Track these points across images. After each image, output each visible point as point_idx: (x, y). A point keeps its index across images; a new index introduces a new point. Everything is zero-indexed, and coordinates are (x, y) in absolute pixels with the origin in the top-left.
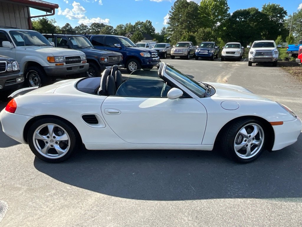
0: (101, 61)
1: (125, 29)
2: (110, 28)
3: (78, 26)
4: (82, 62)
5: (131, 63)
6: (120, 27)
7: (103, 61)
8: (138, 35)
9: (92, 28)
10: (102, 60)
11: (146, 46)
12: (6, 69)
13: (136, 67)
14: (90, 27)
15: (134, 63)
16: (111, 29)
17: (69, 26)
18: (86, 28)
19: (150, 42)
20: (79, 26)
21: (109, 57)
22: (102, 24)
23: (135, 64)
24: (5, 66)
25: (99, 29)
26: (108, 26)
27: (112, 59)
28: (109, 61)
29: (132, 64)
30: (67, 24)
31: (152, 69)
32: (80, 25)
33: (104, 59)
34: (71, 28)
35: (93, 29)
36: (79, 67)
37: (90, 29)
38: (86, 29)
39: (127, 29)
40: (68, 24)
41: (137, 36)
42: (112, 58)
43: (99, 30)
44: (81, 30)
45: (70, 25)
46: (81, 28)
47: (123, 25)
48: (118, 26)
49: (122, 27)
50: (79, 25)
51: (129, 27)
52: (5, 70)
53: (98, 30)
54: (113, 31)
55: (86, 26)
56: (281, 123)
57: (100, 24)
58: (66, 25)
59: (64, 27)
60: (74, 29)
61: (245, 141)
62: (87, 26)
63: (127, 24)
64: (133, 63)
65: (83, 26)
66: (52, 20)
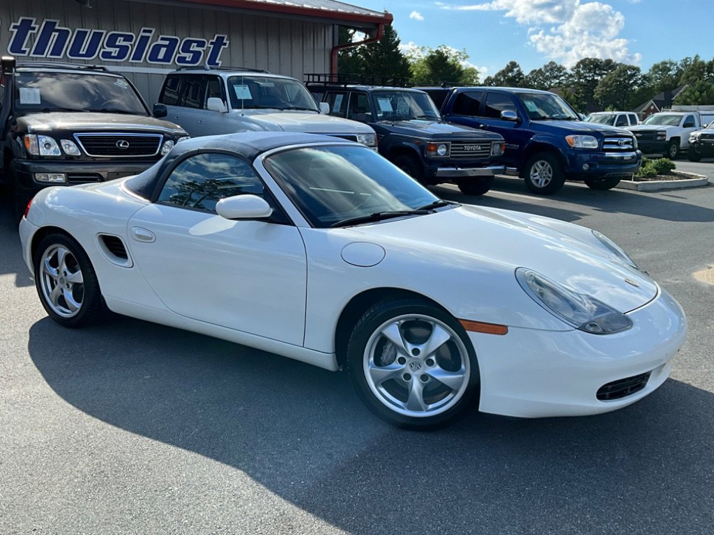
0: (428, 152)
1: (680, 72)
2: (629, 73)
3: (538, 69)
5: (539, 163)
6: (663, 68)
7: (433, 153)
8: (701, 92)
9: (578, 72)
10: (431, 150)
11: (682, 123)
12: (157, 152)
13: (551, 176)
14: (572, 70)
15: (546, 163)
16: (632, 76)
17: (516, 70)
18: (561, 72)
20: (541, 69)
21: (453, 142)
22: (609, 62)
23: (549, 166)
25: (598, 75)
26: (626, 66)
27: (463, 150)
28: (451, 153)
29: (540, 166)
30: (511, 63)
31: (617, 186)
32: (546, 67)
33: (436, 147)
34: (520, 73)
35: (579, 75)
37: (571, 76)
38: (561, 76)
39: (683, 75)
40: (513, 65)
41: (697, 93)
42: (463, 146)
43: (596, 78)
44: (547, 78)
45: (518, 66)
46: (548, 74)
47: (671, 64)
48: (656, 67)
49: (670, 70)
50: (542, 67)
51: (692, 70)
53: (593, 79)
54: (639, 82)
55: (560, 69)
57: (604, 60)
58: (508, 66)
59: (503, 71)
60: (527, 77)
62: (564, 69)
63: (686, 60)
64: (543, 164)
65: (552, 69)
66: (460, 53)
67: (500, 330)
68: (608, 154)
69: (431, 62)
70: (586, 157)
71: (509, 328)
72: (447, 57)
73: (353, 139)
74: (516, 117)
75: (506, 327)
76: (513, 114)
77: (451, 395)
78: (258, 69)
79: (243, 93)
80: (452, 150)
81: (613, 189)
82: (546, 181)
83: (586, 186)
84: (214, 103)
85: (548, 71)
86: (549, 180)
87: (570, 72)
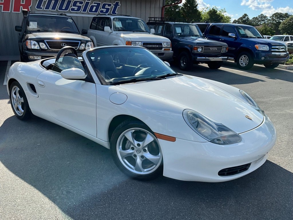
3: (256, 17)
4: (163, 49)
5: (243, 56)
7: (196, 51)
9: (273, 19)
10: (195, 50)
13: (248, 61)
15: (246, 56)
17: (246, 17)
20: (257, 17)
21: (205, 46)
22: (286, 14)
23: (247, 57)
25: (281, 20)
27: (209, 50)
28: (204, 51)
29: (244, 58)
30: (245, 14)
31: (278, 67)
32: (259, 16)
33: (197, 48)
34: (248, 19)
35: (273, 20)
37: (269, 20)
38: (265, 20)
40: (246, 15)
42: (209, 48)
43: (280, 21)
44: (259, 21)
45: (247, 16)
46: (260, 19)
50: (258, 16)
53: (279, 21)
55: (265, 17)
57: (284, 13)
58: (243, 16)
59: (241, 18)
60: (251, 20)
62: (267, 17)
64: (245, 57)
65: (261, 17)
66: (222, 10)
67: (173, 139)
68: (273, 53)
69: (210, 13)
70: (263, 54)
71: (176, 139)
72: (216, 12)
73: (161, 44)
74: (234, 36)
75: (175, 138)
76: (233, 35)
77: (154, 166)
79: (119, 25)
80: (204, 50)
81: (276, 68)
82: (246, 64)
83: (264, 66)
84: (107, 28)
85: (260, 18)
86: (247, 63)
87: (269, 18)
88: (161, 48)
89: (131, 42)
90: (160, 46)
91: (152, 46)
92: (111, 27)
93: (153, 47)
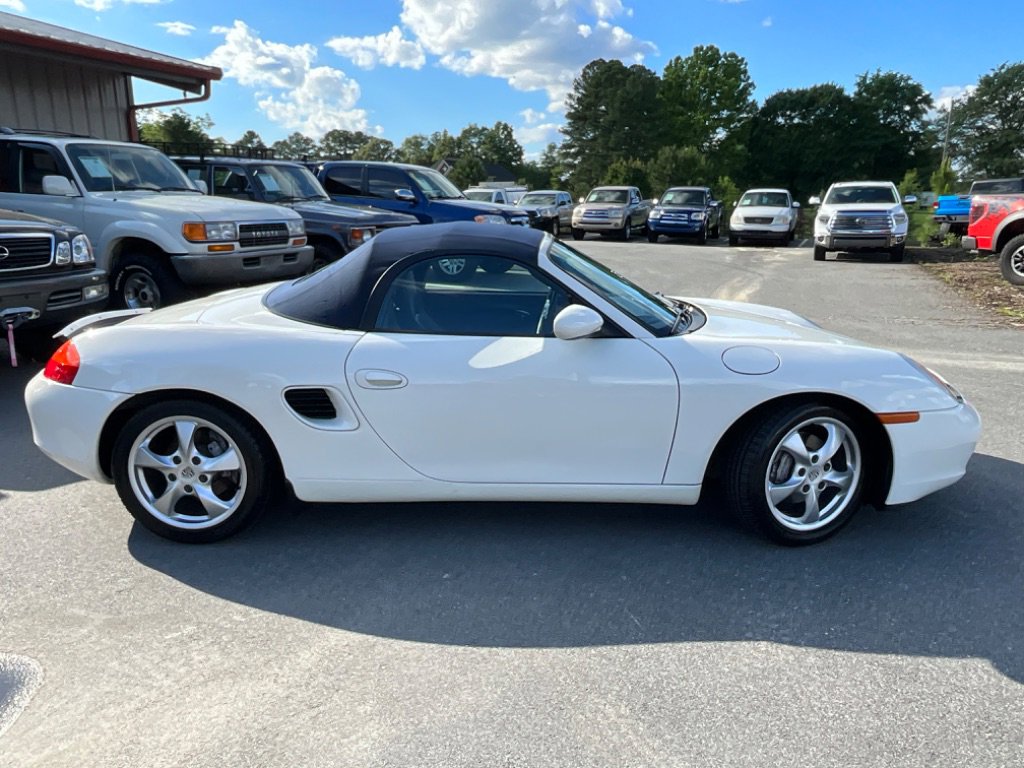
0: (353, 240)
1: (431, 148)
2: (382, 147)
3: (281, 140)
4: (291, 240)
6: (415, 143)
8: (472, 168)
9: (328, 145)
10: (356, 238)
11: (493, 199)
12: (52, 260)
14: (321, 142)
16: (386, 150)
17: (255, 140)
18: (308, 144)
19: (507, 189)
20: (285, 141)
21: (377, 227)
22: (359, 134)
24: (50, 250)
25: (350, 148)
26: (377, 140)
30: (249, 132)
32: (291, 138)
33: (362, 233)
34: (261, 145)
35: (331, 149)
36: (282, 257)
37: (321, 149)
38: (309, 149)
39: (436, 151)
40: (251, 135)
41: (468, 170)
43: (348, 152)
45: (257, 137)
46: (294, 146)
47: (423, 138)
48: (408, 142)
49: (422, 145)
50: (287, 138)
51: (443, 145)
52: (48, 261)
54: (393, 157)
55: (307, 141)
56: (911, 417)
57: (353, 132)
58: (245, 136)
59: (241, 142)
60: (270, 148)
61: (802, 473)
62: (312, 141)
63: (436, 135)
65: (298, 141)
66: (202, 119)
71: (921, 414)
72: (188, 124)
73: (282, 227)
74: (412, 196)
75: (917, 413)
76: (409, 194)
77: (836, 498)
78: (77, 133)
79: (98, 168)
84: (53, 182)
85: (293, 143)
86: (463, 266)
87: (318, 144)
88: (284, 239)
89: (204, 225)
90: (283, 232)
91: (264, 233)
92: (70, 177)
93: (266, 238)
